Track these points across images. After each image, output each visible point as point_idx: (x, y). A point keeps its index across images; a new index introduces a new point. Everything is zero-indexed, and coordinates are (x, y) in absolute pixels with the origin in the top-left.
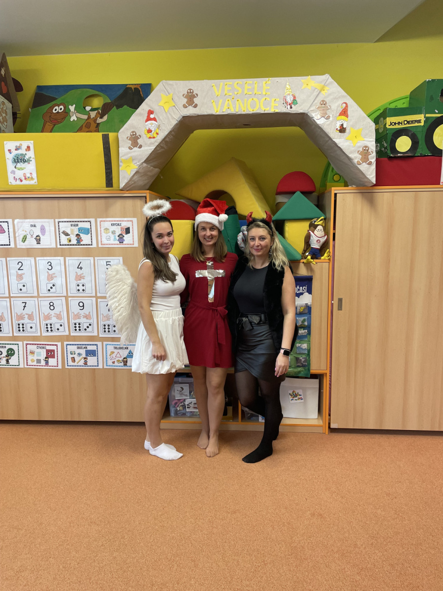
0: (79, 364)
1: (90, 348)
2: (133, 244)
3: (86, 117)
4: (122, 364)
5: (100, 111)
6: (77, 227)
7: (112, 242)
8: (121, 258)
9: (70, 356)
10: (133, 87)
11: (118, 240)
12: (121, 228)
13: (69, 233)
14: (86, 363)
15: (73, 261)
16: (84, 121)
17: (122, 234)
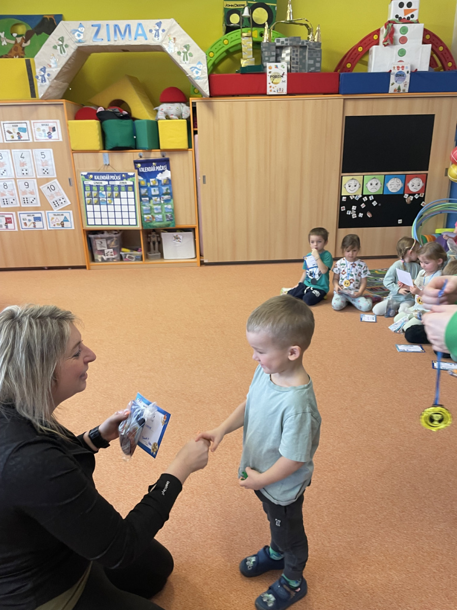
0: (30, 227)
1: (36, 215)
2: (59, 139)
3: (13, 42)
4: (61, 226)
5: (24, 37)
6: (17, 127)
7: (43, 138)
8: (51, 150)
9: (23, 222)
10: (48, 17)
11: (48, 136)
12: (49, 128)
13: (12, 131)
14: (35, 226)
15: (17, 152)
16: (12, 46)
17: (49, 132)
